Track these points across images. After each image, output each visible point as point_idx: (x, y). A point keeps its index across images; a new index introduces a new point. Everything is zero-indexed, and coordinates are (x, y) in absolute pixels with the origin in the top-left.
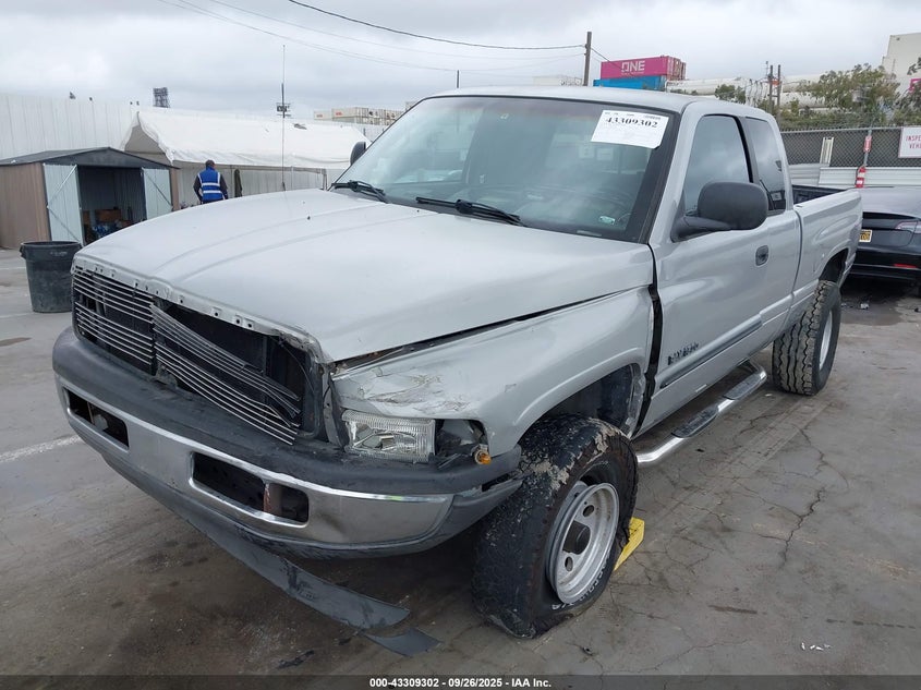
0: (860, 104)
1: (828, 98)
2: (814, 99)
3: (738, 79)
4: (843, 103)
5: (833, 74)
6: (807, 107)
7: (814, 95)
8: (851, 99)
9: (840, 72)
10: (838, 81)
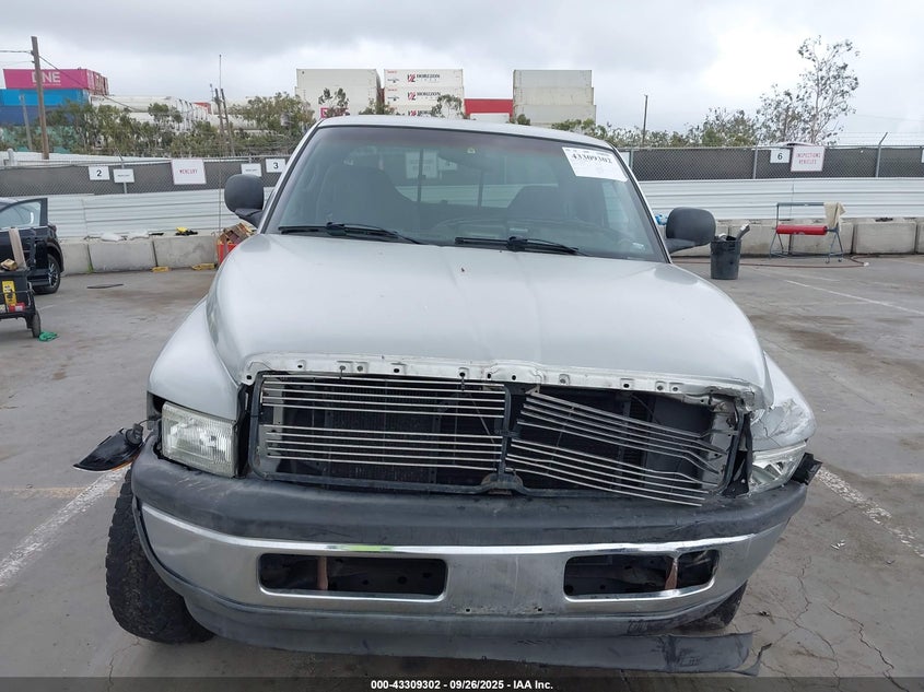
0: (287, 128)
1: (259, 120)
2: (246, 122)
3: (168, 99)
4: (272, 126)
5: (258, 100)
6: (241, 130)
7: (245, 118)
8: (279, 123)
9: (265, 98)
10: (264, 107)
